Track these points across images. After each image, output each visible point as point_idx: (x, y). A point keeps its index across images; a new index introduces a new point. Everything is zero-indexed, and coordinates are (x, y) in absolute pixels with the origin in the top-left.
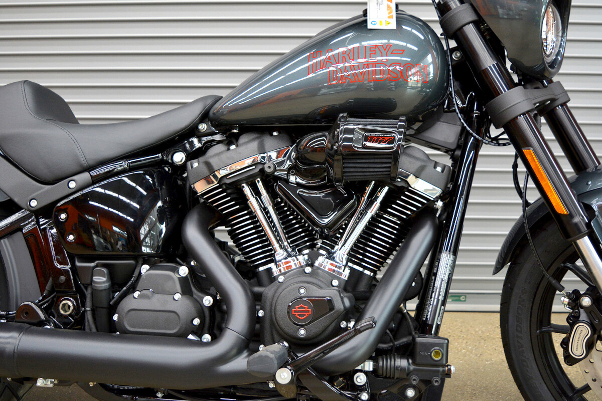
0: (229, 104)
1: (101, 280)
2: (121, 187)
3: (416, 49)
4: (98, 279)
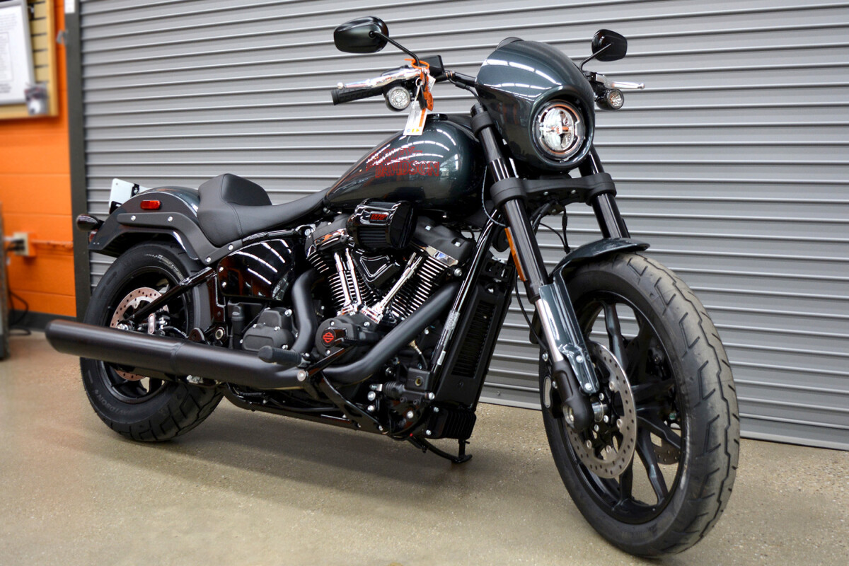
1: (237, 315)
3: (448, 150)
4: (235, 313)
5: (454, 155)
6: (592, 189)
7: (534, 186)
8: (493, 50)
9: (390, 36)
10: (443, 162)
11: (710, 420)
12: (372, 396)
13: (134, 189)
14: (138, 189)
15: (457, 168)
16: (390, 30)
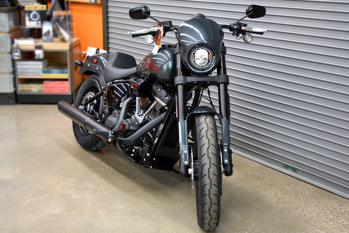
4: (106, 110)
5: (169, 62)
6: (217, 81)
7: (190, 79)
8: (185, 21)
9: (150, 15)
10: (165, 64)
11: (203, 185)
12: (133, 150)
13: (97, 50)
14: (99, 51)
15: (170, 67)
16: (151, 13)
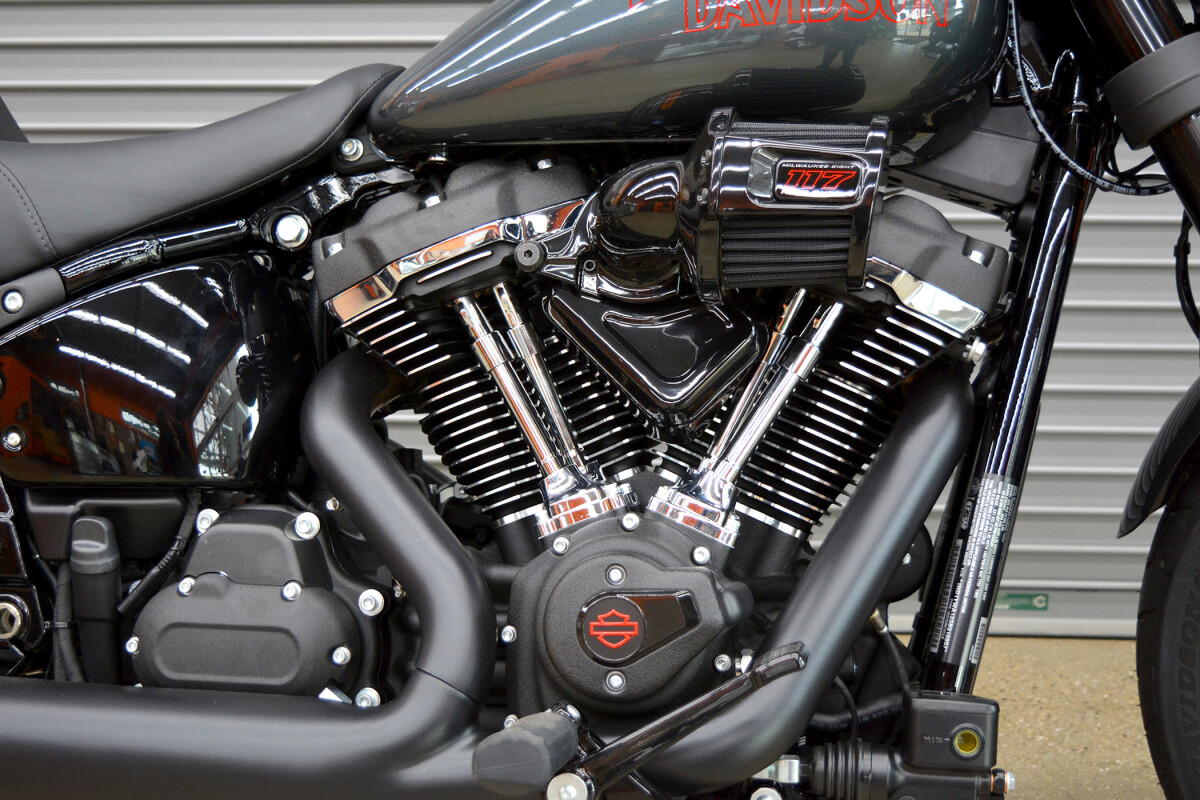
0: (421, 87)
1: (93, 550)
2: (140, 309)
